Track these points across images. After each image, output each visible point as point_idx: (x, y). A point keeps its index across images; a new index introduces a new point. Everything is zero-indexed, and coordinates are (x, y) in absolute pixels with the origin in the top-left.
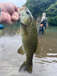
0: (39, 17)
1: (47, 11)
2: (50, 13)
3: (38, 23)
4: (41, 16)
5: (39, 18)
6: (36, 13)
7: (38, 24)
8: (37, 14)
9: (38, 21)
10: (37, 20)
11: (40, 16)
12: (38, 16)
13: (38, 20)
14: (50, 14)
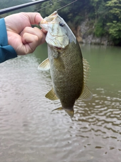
0: (84, 23)
1: (109, 6)
2: (117, 12)
3: (84, 38)
4: (89, 20)
5: (86, 26)
6: (76, 13)
7: (84, 41)
8: (80, 14)
9: (82, 34)
10: (80, 31)
11: (87, 20)
12: (83, 20)
13: (82, 30)
14: (117, 14)
